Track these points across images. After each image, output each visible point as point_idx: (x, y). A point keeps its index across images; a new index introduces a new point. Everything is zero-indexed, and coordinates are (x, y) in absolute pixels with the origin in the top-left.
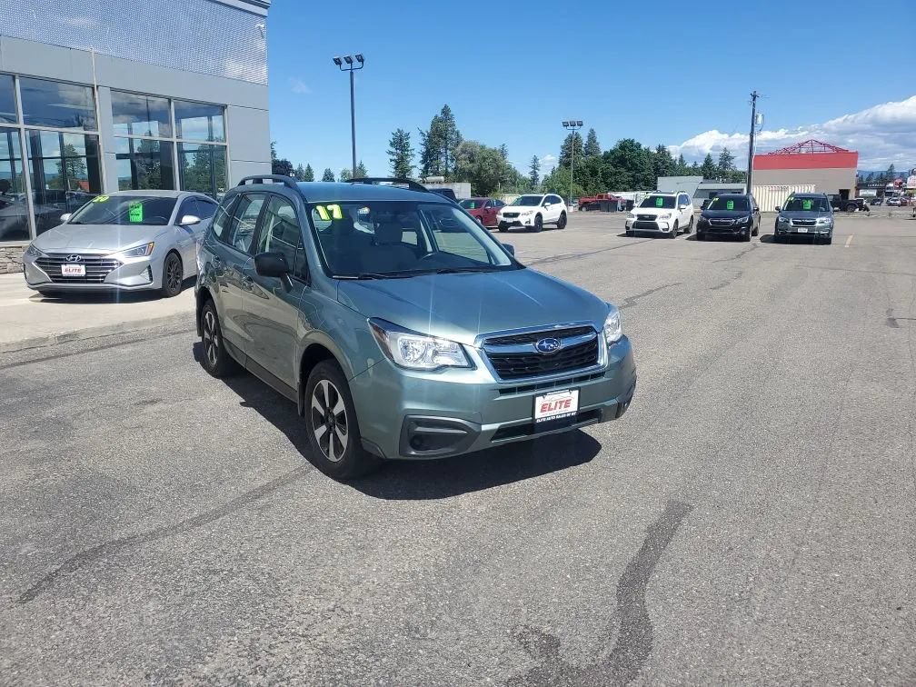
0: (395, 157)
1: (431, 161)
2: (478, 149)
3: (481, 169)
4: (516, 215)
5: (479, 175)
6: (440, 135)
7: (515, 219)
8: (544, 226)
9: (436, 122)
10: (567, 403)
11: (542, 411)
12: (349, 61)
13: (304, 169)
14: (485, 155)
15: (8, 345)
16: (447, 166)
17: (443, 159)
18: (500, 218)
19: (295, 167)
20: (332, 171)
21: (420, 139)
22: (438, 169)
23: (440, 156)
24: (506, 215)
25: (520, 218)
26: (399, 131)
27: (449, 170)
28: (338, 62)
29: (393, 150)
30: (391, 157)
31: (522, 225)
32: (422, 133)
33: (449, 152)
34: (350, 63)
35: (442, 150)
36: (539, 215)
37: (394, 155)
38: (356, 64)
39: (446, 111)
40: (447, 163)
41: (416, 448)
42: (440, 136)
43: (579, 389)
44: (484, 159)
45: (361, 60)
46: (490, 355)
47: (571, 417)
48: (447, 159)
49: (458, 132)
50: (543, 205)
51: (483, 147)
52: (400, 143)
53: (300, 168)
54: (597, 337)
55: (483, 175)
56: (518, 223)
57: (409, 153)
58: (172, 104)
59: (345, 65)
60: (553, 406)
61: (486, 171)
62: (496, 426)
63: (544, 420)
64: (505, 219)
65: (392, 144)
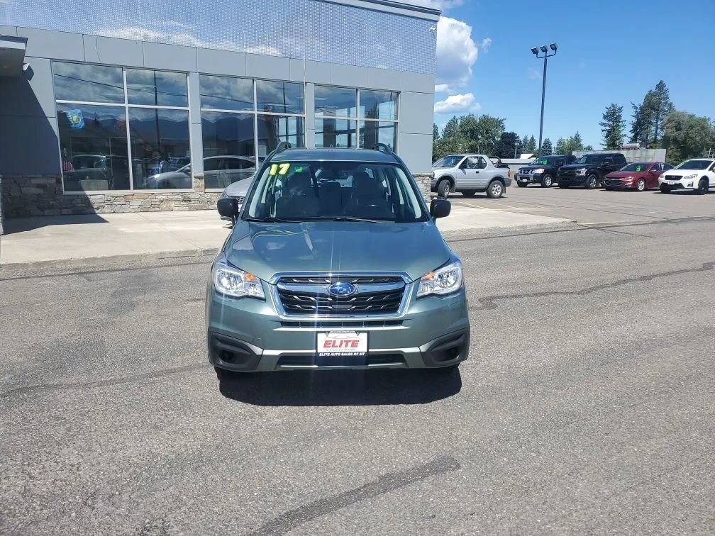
0: (608, 128)
1: (641, 130)
2: (686, 119)
3: (687, 136)
4: (679, 178)
5: (684, 142)
6: (653, 106)
7: (677, 182)
8: (710, 189)
9: (650, 96)
10: (355, 344)
11: (325, 346)
12: (545, 50)
13: (529, 139)
14: (693, 123)
15: (170, 253)
16: (656, 134)
17: (653, 128)
18: (662, 180)
19: (521, 138)
20: (550, 140)
21: (633, 112)
22: (647, 137)
23: (650, 125)
24: (668, 178)
25: (682, 181)
26: (613, 105)
27: (659, 138)
28: (535, 51)
29: (606, 122)
30: (604, 128)
31: (684, 188)
32: (635, 106)
33: (659, 122)
34: (544, 52)
35: (653, 121)
36: (705, 179)
37: (605, 126)
38: (550, 52)
39: (661, 86)
40: (656, 132)
41: (224, 359)
42: (653, 108)
43: (368, 332)
44: (692, 127)
45: (554, 48)
46: (280, 291)
47: (358, 356)
48: (657, 128)
49: (671, 105)
50: (710, 169)
51: (691, 117)
52: (613, 116)
53: (525, 139)
54: (404, 287)
55: (689, 141)
56: (680, 186)
57: (620, 124)
58: (359, 93)
59: (541, 54)
60: (338, 343)
61: (692, 138)
62: (277, 353)
63: (328, 354)
64: (666, 181)
65: (605, 117)
